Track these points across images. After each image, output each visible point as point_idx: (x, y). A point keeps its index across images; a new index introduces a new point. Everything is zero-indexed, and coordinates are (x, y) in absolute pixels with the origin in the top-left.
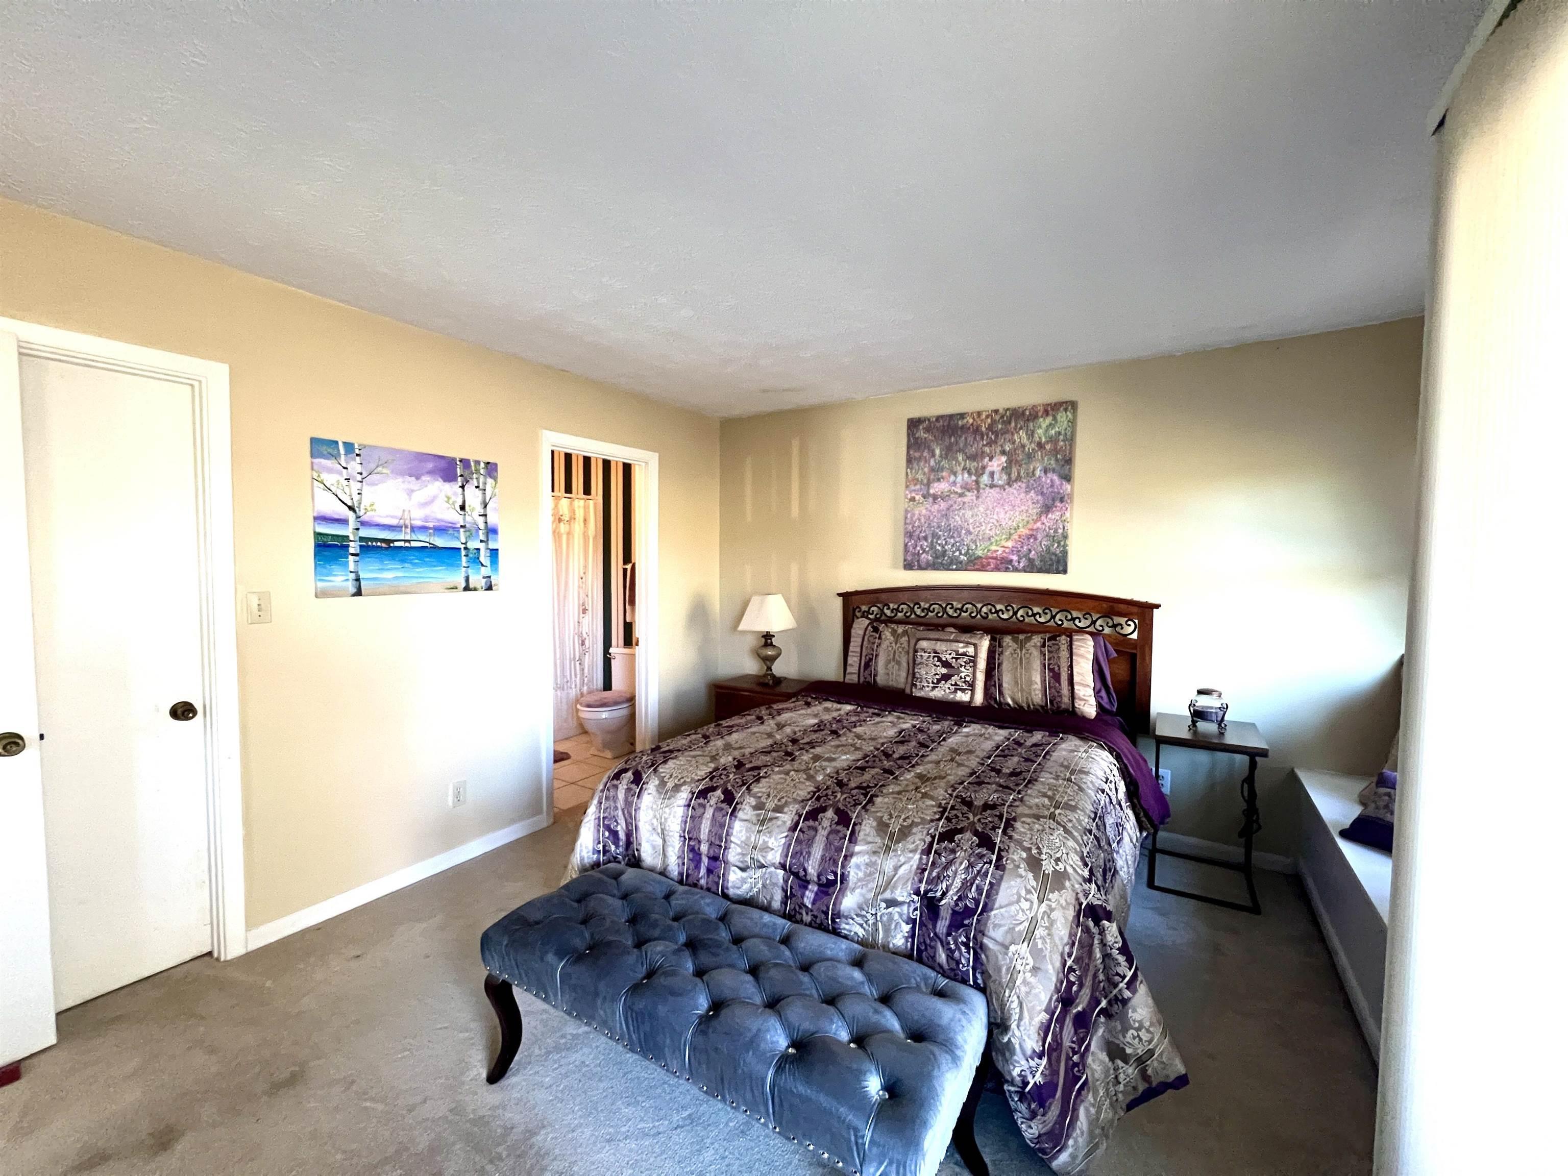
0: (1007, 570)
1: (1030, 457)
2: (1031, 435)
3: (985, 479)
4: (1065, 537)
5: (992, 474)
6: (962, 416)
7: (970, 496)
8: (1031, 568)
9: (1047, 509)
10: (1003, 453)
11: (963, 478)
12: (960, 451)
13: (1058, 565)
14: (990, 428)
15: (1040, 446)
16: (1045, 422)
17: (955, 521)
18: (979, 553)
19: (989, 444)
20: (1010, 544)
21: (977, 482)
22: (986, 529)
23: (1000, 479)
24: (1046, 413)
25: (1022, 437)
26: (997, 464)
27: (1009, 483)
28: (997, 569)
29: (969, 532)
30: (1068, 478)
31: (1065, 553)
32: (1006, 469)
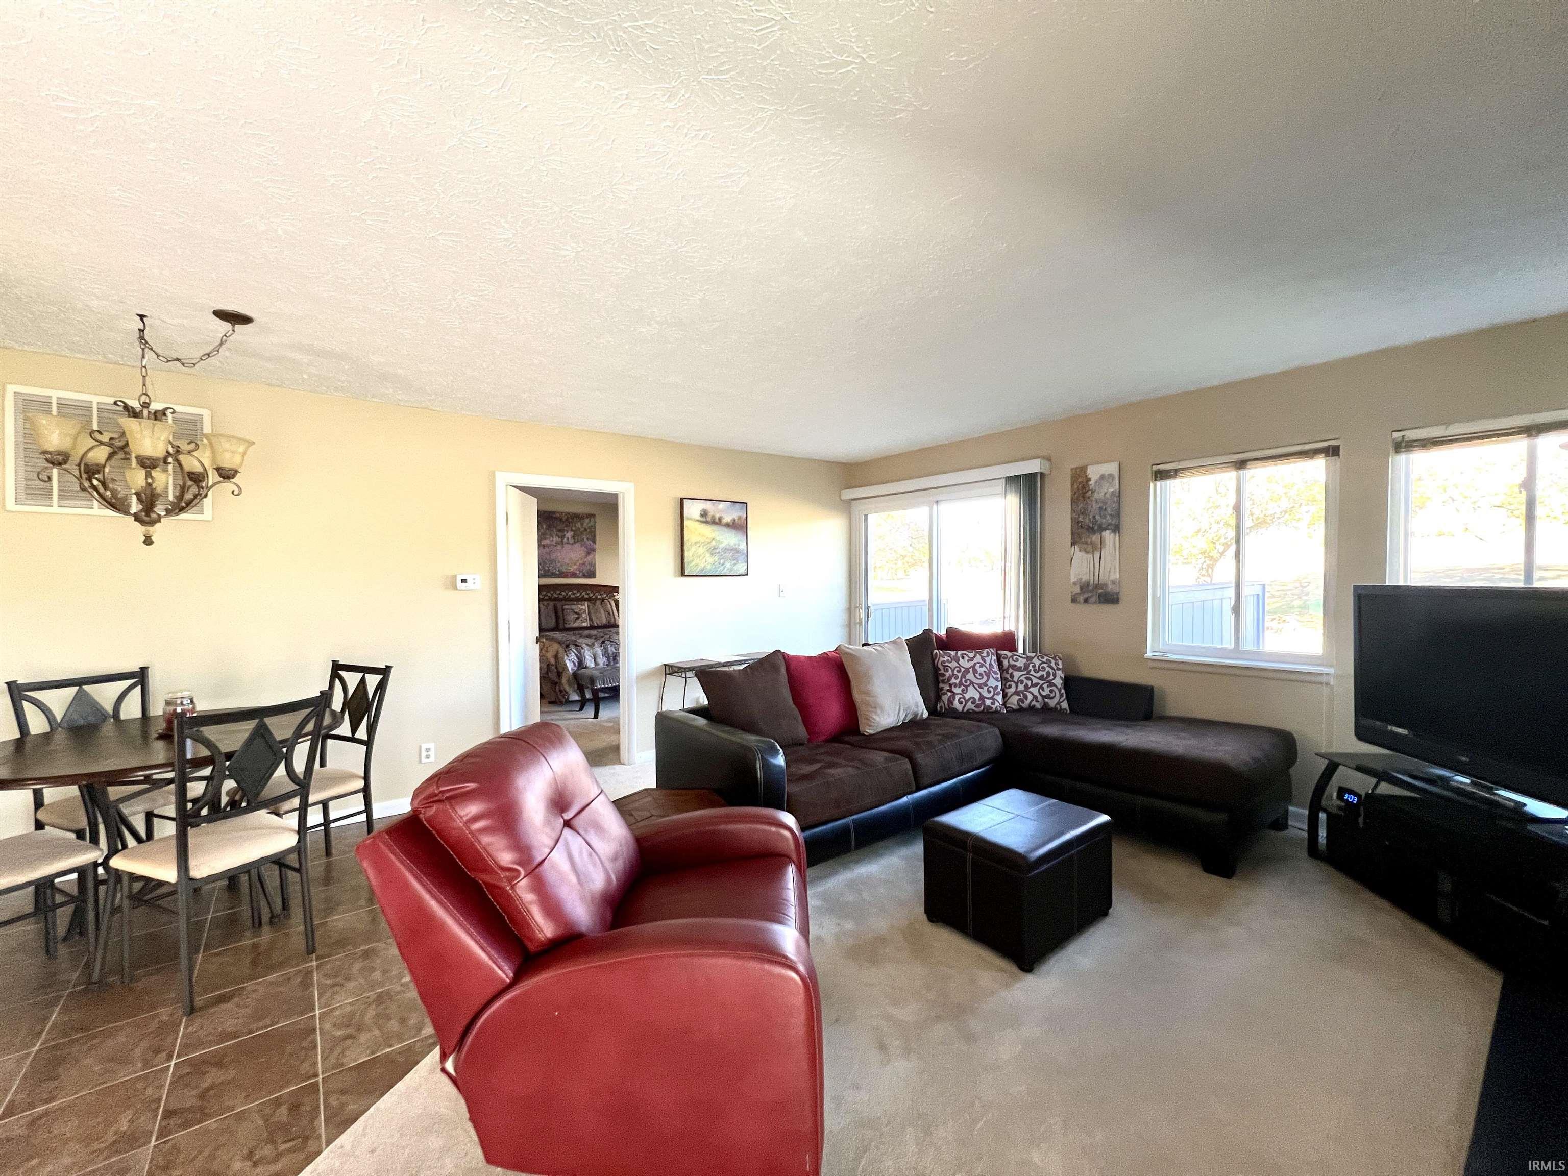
0: (575, 577)
1: (582, 533)
2: (582, 524)
3: (565, 540)
4: (595, 564)
5: (568, 539)
6: (554, 513)
7: (559, 547)
8: (584, 576)
9: (588, 553)
10: (572, 530)
11: (556, 539)
12: (554, 527)
13: (592, 575)
14: (567, 520)
15: (585, 530)
16: (587, 521)
17: (553, 556)
18: (564, 570)
19: (566, 526)
20: (575, 567)
21: (562, 541)
22: (567, 561)
23: (571, 541)
24: (587, 517)
25: (578, 525)
26: (569, 535)
27: (575, 542)
28: (571, 577)
29: (559, 562)
30: (594, 542)
31: (595, 570)
32: (573, 537)
